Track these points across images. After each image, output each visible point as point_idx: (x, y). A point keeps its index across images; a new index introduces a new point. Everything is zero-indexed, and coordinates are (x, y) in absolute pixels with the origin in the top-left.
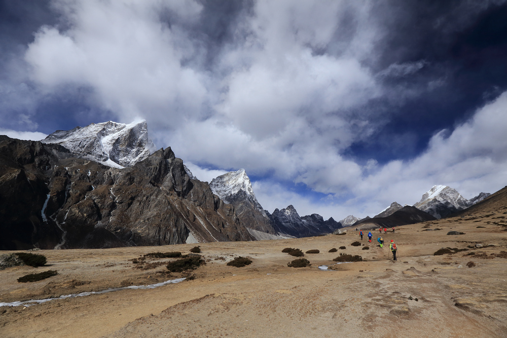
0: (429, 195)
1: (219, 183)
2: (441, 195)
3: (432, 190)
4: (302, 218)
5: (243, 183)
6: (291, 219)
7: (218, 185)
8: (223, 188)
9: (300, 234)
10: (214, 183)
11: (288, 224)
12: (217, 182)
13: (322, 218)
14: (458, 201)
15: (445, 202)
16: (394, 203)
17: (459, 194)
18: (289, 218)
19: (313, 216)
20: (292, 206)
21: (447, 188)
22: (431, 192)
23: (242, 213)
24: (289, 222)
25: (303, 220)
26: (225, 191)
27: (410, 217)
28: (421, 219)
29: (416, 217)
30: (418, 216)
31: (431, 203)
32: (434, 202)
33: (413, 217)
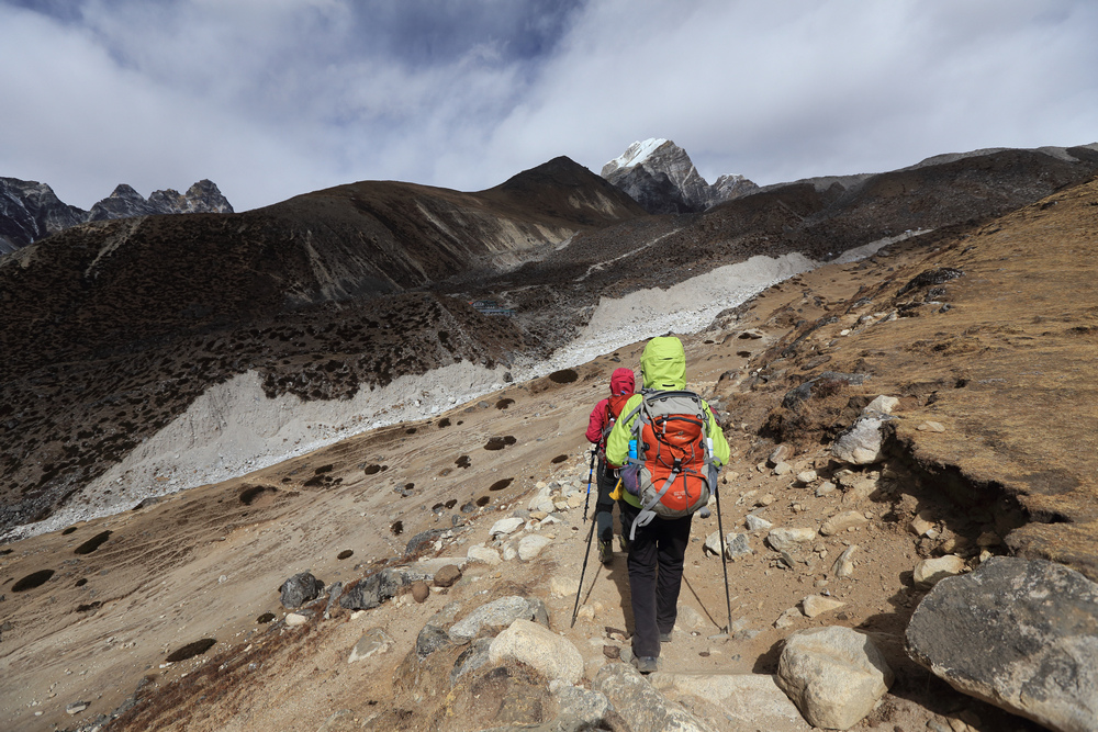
2: (651, 162)
14: (686, 183)
21: (669, 144)
22: (626, 158)
27: (571, 199)
28: (608, 209)
29: (593, 198)
30: (600, 196)
31: (627, 181)
32: (634, 175)
33: (581, 199)
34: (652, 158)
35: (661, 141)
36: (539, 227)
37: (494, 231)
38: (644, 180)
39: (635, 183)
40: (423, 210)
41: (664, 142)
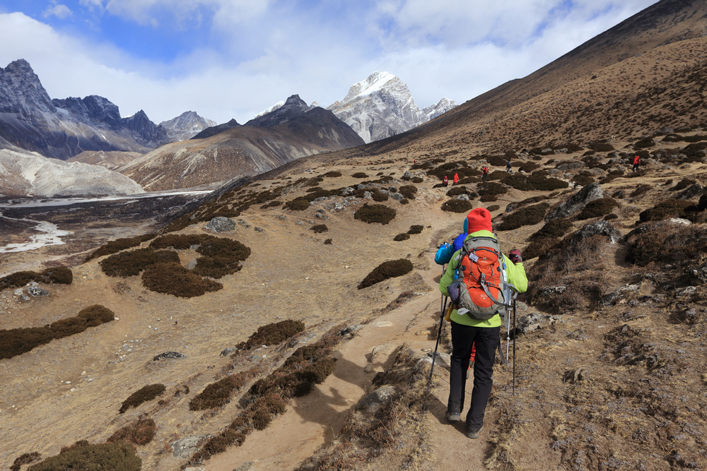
0: (363, 89)
2: (381, 92)
3: (370, 79)
4: (57, 103)
6: (23, 101)
9: (49, 147)
11: (13, 115)
13: (115, 110)
14: (405, 109)
16: (293, 97)
17: (410, 96)
18: (14, 98)
19: (90, 101)
20: (24, 62)
21: (396, 79)
22: (366, 84)
24: (17, 111)
25: (60, 110)
27: (319, 133)
28: (336, 139)
29: (329, 132)
30: (333, 131)
31: (360, 108)
32: (366, 103)
33: (324, 133)
34: (382, 89)
35: (391, 77)
36: (305, 149)
37: (289, 151)
39: (365, 110)
40: (266, 143)
41: (394, 76)
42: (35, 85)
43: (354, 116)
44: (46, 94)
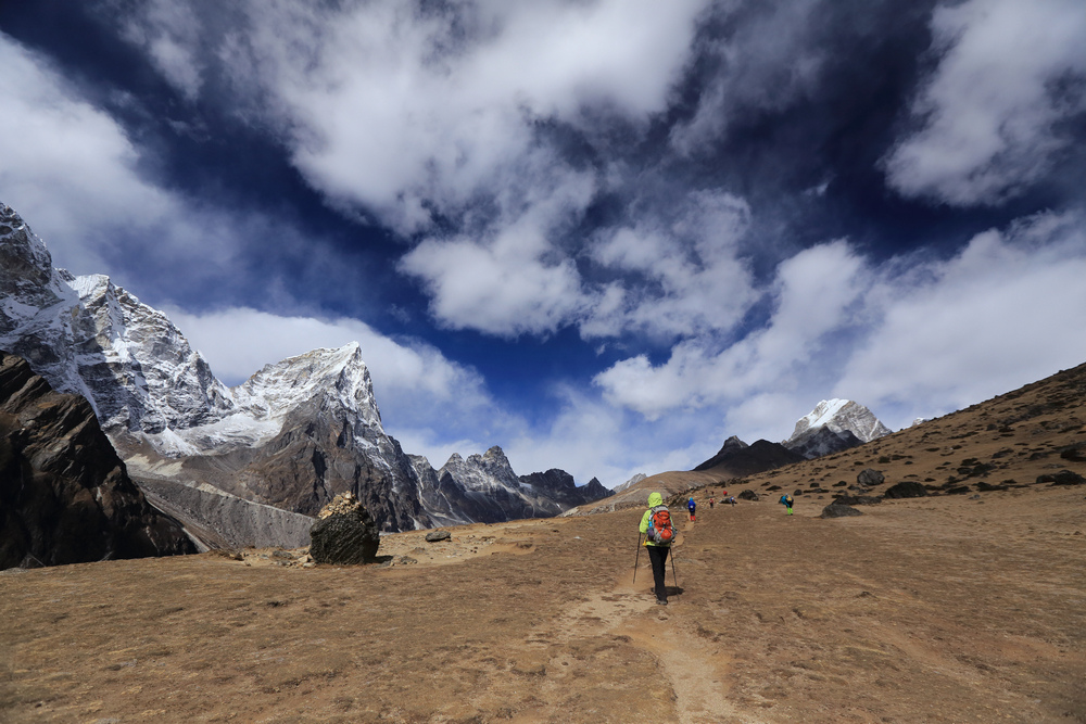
0: (811, 422)
1: (280, 378)
2: (837, 420)
3: (817, 410)
4: (523, 479)
5: (342, 374)
7: (276, 381)
8: (288, 388)
10: (265, 376)
11: (482, 492)
12: (277, 375)
13: (571, 478)
14: (874, 434)
15: (847, 436)
16: (730, 439)
17: (875, 419)
18: (485, 478)
19: (550, 473)
20: (498, 448)
21: (851, 404)
22: (815, 417)
23: (281, 452)
24: (486, 489)
26: (291, 398)
31: (816, 439)
32: (821, 435)
34: (837, 417)
35: (844, 402)
38: (830, 439)
39: (823, 441)
41: (847, 401)
42: (504, 465)
43: (810, 451)
44: (512, 472)
